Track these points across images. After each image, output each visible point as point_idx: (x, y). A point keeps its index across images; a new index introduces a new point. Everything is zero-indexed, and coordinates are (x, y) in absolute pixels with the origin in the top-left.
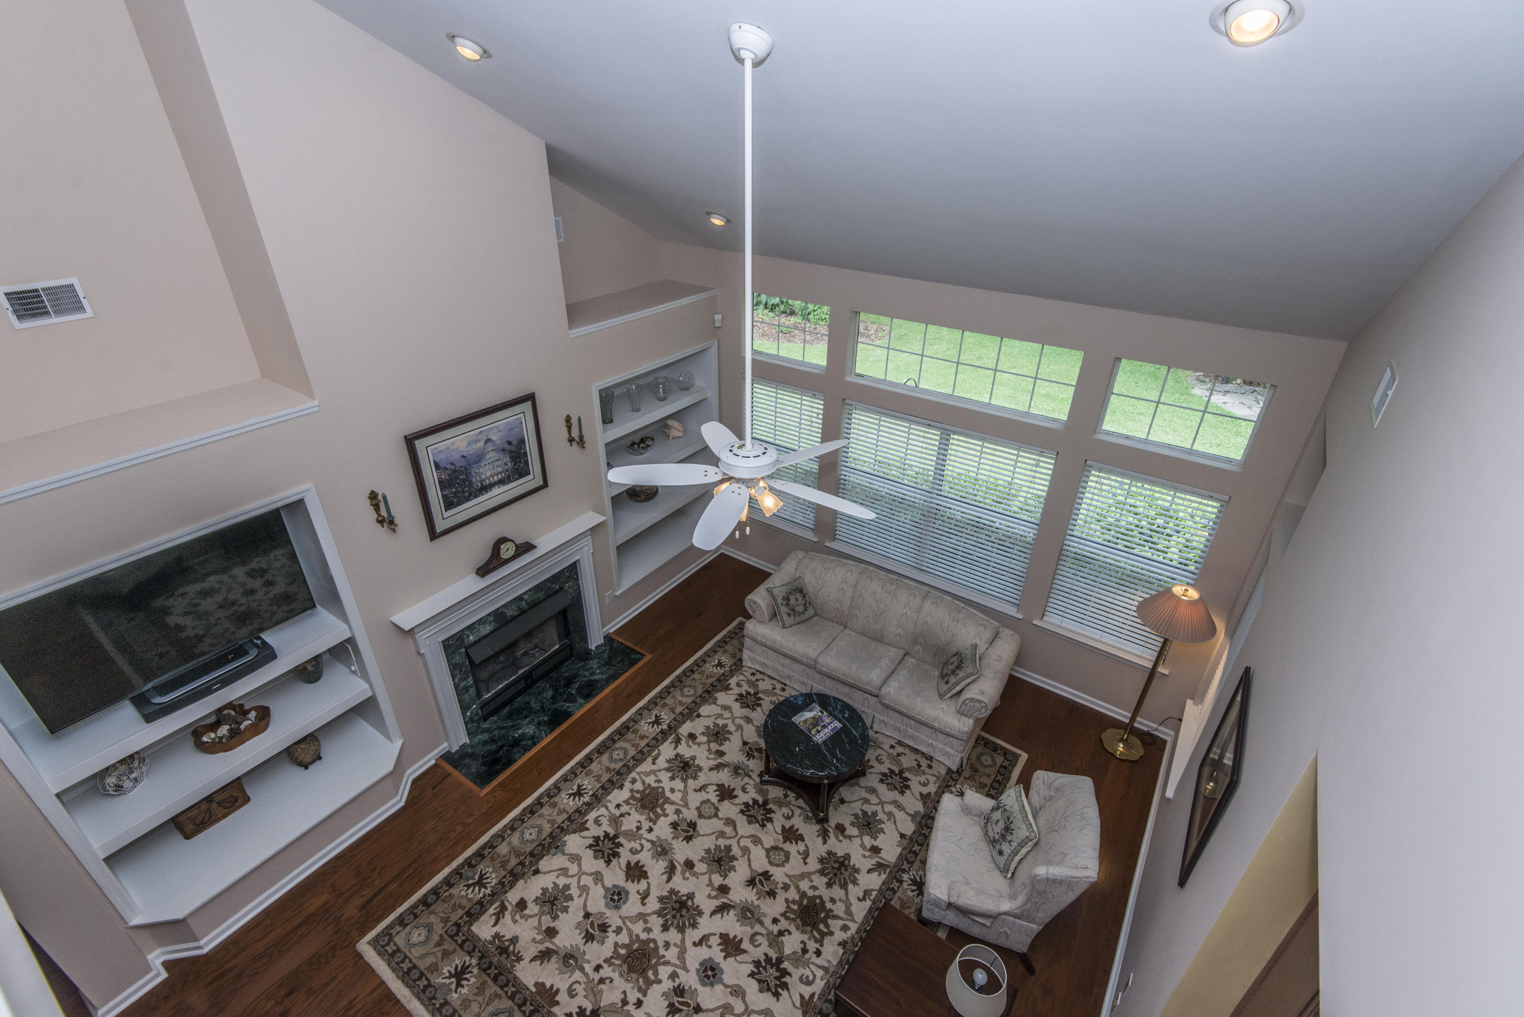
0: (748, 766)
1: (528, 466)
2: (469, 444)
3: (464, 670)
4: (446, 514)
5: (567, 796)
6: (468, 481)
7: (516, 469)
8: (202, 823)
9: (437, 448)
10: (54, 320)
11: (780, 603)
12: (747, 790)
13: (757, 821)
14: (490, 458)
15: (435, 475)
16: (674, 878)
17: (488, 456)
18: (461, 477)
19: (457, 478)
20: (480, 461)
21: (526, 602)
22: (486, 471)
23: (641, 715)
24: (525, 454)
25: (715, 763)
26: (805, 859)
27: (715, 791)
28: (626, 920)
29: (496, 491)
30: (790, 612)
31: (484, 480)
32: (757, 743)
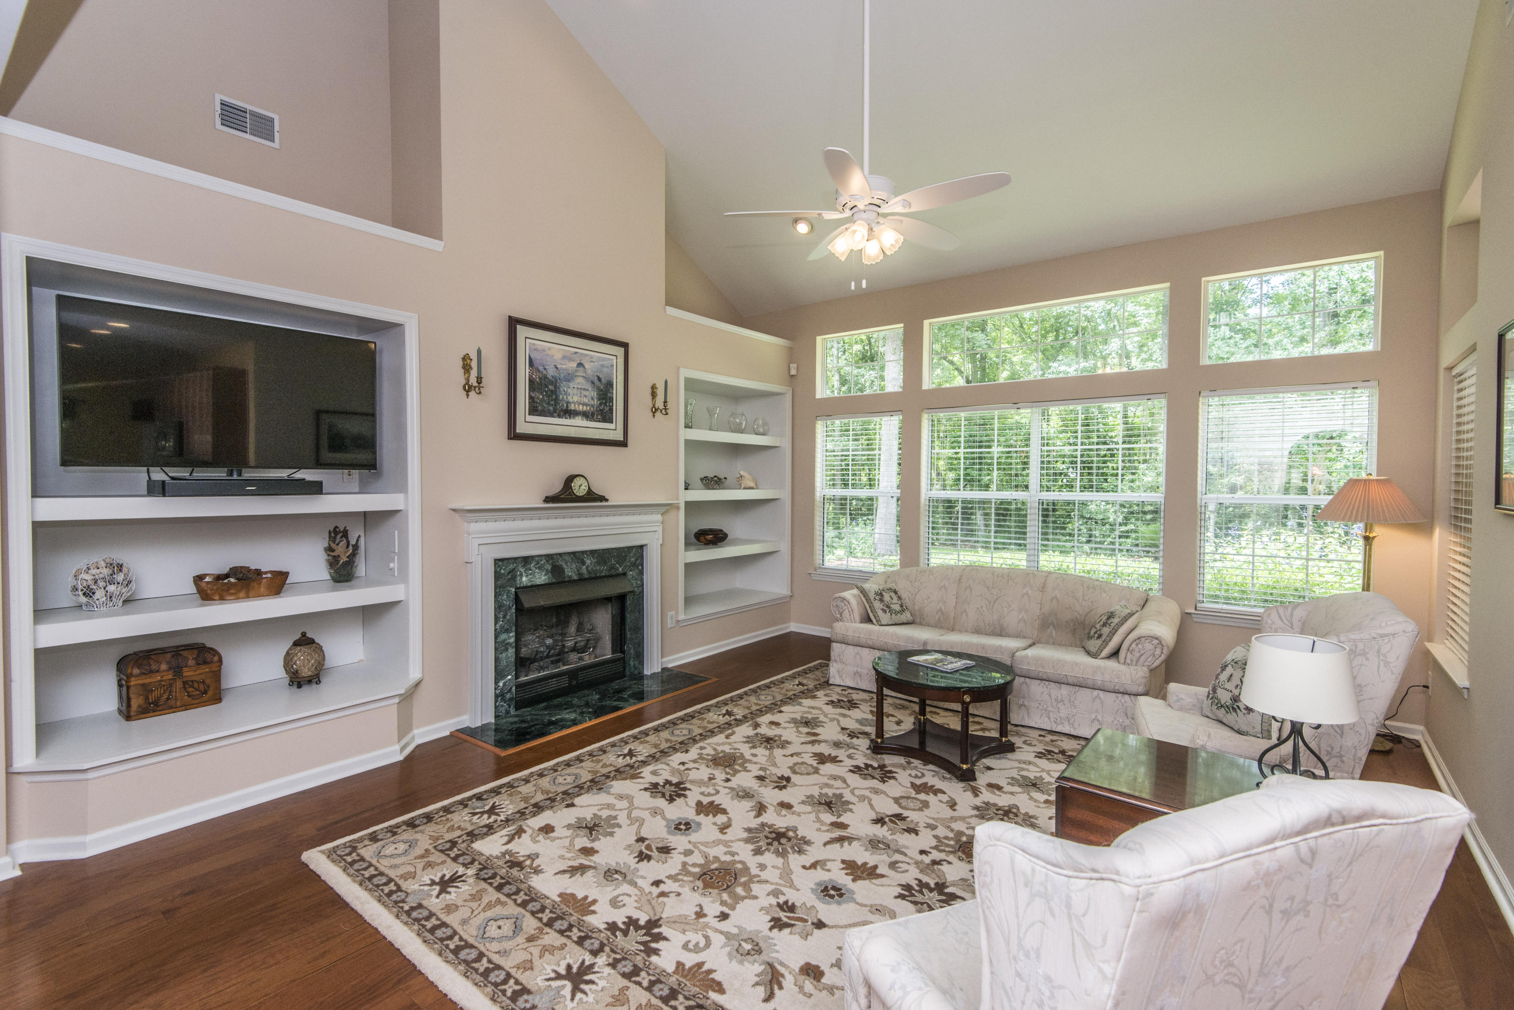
0: (852, 743)
1: (612, 413)
2: (564, 357)
3: (508, 617)
4: (529, 418)
5: (615, 756)
6: (555, 395)
7: (600, 410)
8: (156, 703)
9: (534, 344)
10: (248, 136)
11: (872, 599)
12: (855, 758)
13: (875, 778)
14: (580, 384)
15: (528, 370)
16: (765, 815)
17: (578, 380)
18: (550, 387)
19: (546, 386)
20: (569, 381)
21: (588, 567)
22: (574, 395)
23: (707, 710)
24: (611, 400)
25: (808, 739)
26: (952, 806)
27: (812, 757)
28: (699, 845)
29: (579, 421)
30: (885, 608)
31: (570, 403)
32: (859, 729)
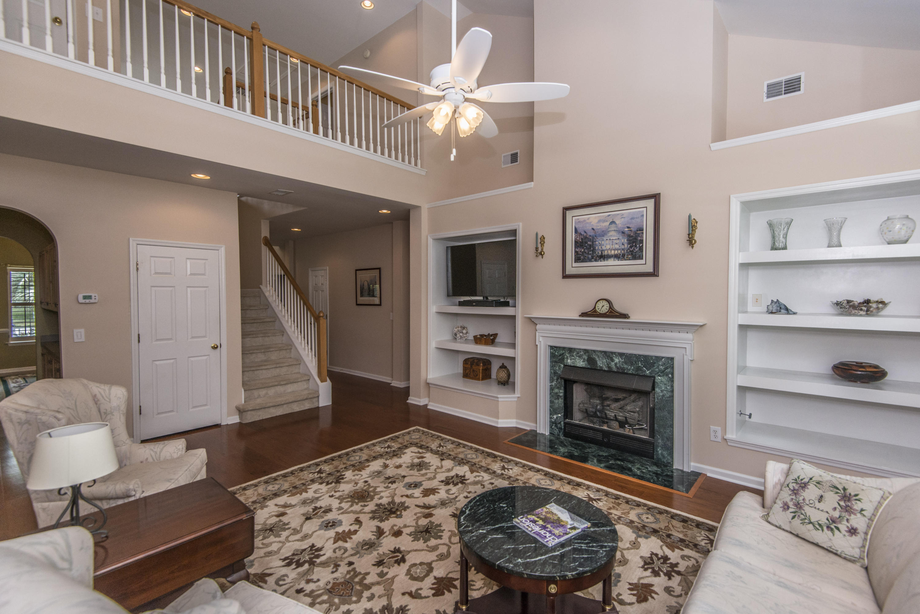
1: (642, 252)
2: (599, 221)
4: (575, 265)
5: (502, 465)
6: (592, 248)
7: (631, 251)
8: (469, 375)
9: (578, 219)
10: (510, 165)
14: (611, 236)
15: (574, 236)
17: (611, 233)
18: (589, 243)
19: (586, 243)
20: (603, 236)
21: (616, 364)
22: (607, 244)
24: (641, 241)
29: (611, 262)
31: (604, 250)
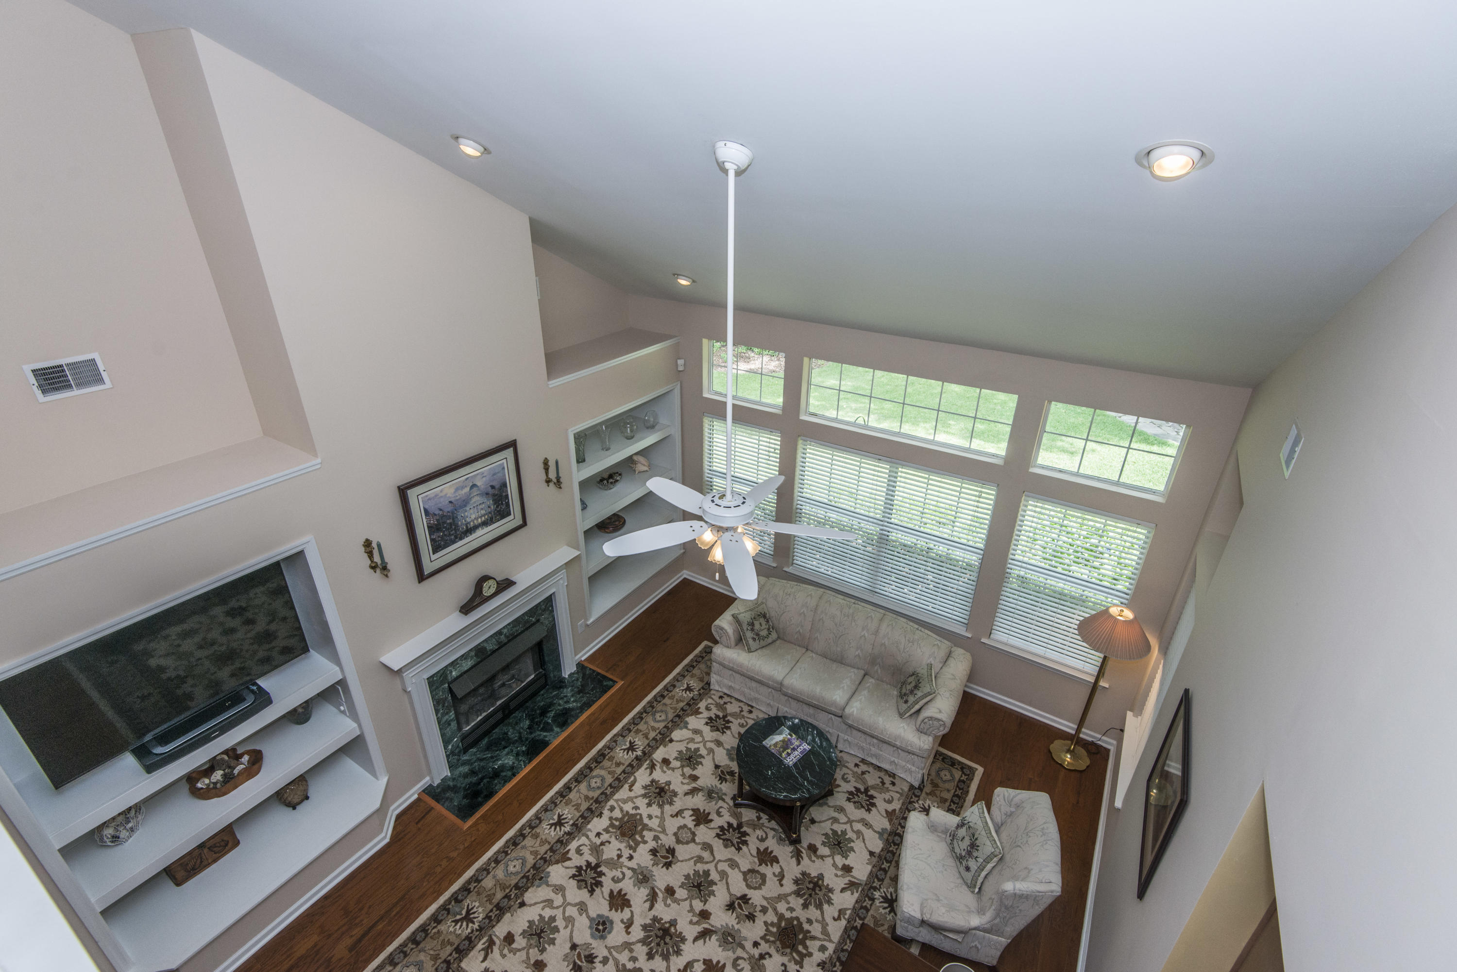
0: (721, 790)
1: (509, 507)
2: (457, 490)
3: (446, 704)
4: (433, 557)
5: (549, 827)
6: (454, 526)
7: (498, 511)
8: (193, 869)
9: (427, 496)
10: (75, 392)
11: (745, 629)
12: (722, 814)
13: (733, 845)
14: (475, 502)
15: (425, 520)
16: (656, 905)
17: (474, 500)
18: (448, 521)
19: (444, 523)
20: (465, 506)
21: (505, 636)
22: (471, 514)
23: (615, 741)
24: (507, 497)
25: (689, 787)
26: (780, 880)
27: (691, 816)
28: (612, 950)
29: (480, 532)
30: (755, 637)
31: (469, 523)
32: (728, 766)
